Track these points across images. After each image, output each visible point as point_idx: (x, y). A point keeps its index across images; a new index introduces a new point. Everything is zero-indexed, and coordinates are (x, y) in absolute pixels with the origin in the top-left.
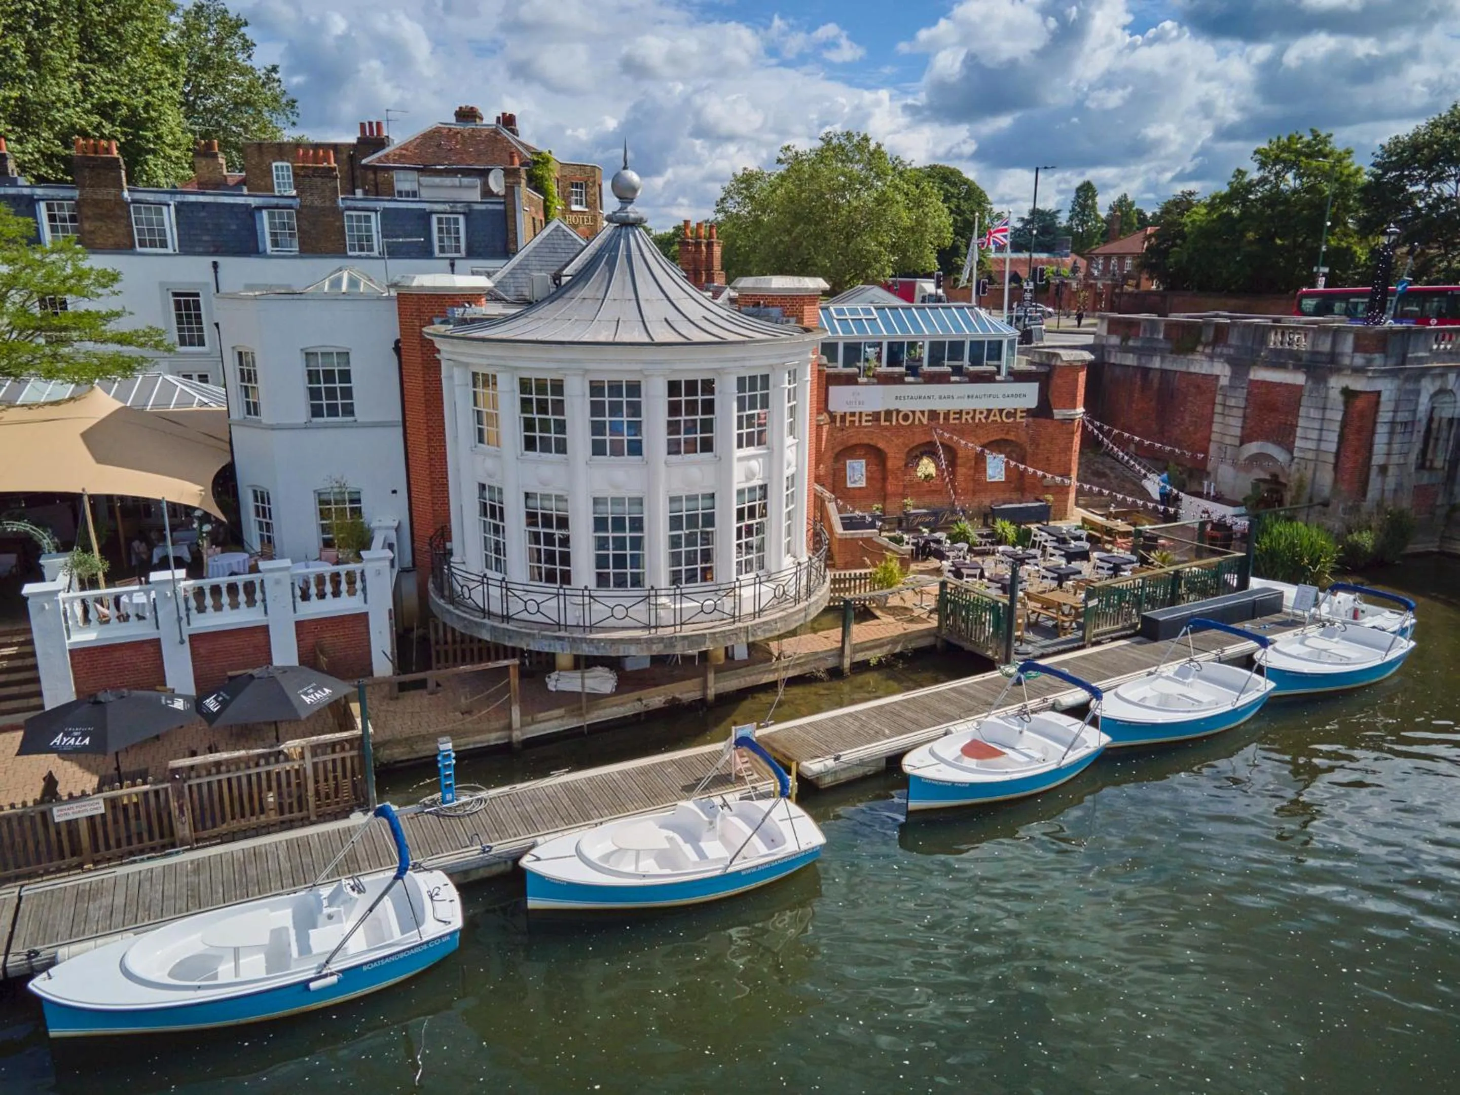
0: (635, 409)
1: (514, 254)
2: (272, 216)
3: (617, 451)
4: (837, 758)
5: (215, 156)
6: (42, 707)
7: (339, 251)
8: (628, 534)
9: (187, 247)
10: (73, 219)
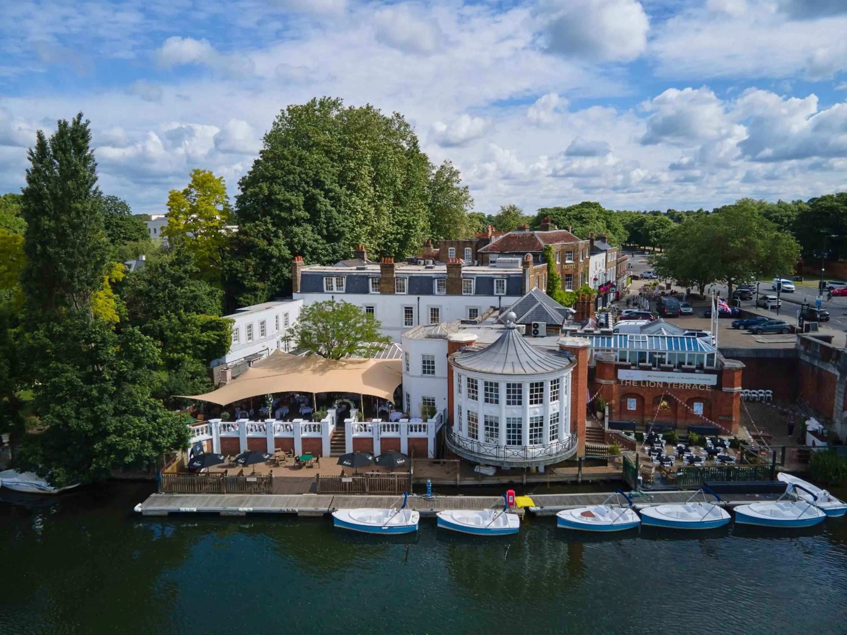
0: (497, 391)
1: (524, 294)
2: (438, 281)
3: (491, 402)
4: (542, 507)
5: (430, 246)
6: (345, 452)
7: (460, 293)
8: (494, 427)
9: (410, 293)
10: (378, 283)
